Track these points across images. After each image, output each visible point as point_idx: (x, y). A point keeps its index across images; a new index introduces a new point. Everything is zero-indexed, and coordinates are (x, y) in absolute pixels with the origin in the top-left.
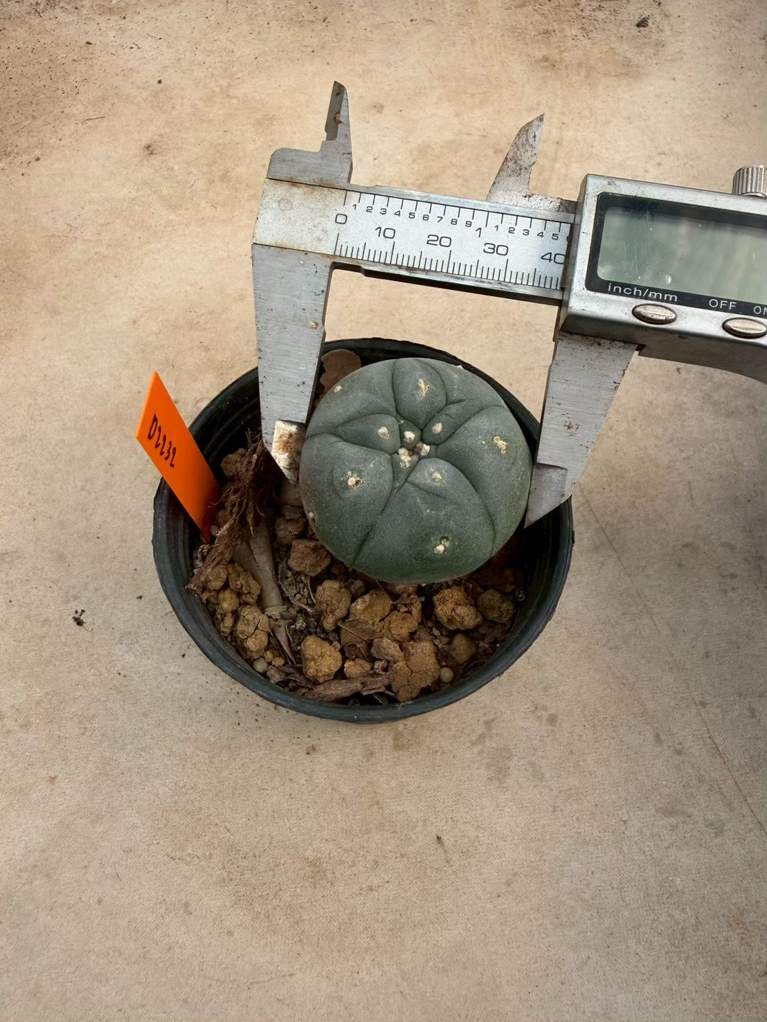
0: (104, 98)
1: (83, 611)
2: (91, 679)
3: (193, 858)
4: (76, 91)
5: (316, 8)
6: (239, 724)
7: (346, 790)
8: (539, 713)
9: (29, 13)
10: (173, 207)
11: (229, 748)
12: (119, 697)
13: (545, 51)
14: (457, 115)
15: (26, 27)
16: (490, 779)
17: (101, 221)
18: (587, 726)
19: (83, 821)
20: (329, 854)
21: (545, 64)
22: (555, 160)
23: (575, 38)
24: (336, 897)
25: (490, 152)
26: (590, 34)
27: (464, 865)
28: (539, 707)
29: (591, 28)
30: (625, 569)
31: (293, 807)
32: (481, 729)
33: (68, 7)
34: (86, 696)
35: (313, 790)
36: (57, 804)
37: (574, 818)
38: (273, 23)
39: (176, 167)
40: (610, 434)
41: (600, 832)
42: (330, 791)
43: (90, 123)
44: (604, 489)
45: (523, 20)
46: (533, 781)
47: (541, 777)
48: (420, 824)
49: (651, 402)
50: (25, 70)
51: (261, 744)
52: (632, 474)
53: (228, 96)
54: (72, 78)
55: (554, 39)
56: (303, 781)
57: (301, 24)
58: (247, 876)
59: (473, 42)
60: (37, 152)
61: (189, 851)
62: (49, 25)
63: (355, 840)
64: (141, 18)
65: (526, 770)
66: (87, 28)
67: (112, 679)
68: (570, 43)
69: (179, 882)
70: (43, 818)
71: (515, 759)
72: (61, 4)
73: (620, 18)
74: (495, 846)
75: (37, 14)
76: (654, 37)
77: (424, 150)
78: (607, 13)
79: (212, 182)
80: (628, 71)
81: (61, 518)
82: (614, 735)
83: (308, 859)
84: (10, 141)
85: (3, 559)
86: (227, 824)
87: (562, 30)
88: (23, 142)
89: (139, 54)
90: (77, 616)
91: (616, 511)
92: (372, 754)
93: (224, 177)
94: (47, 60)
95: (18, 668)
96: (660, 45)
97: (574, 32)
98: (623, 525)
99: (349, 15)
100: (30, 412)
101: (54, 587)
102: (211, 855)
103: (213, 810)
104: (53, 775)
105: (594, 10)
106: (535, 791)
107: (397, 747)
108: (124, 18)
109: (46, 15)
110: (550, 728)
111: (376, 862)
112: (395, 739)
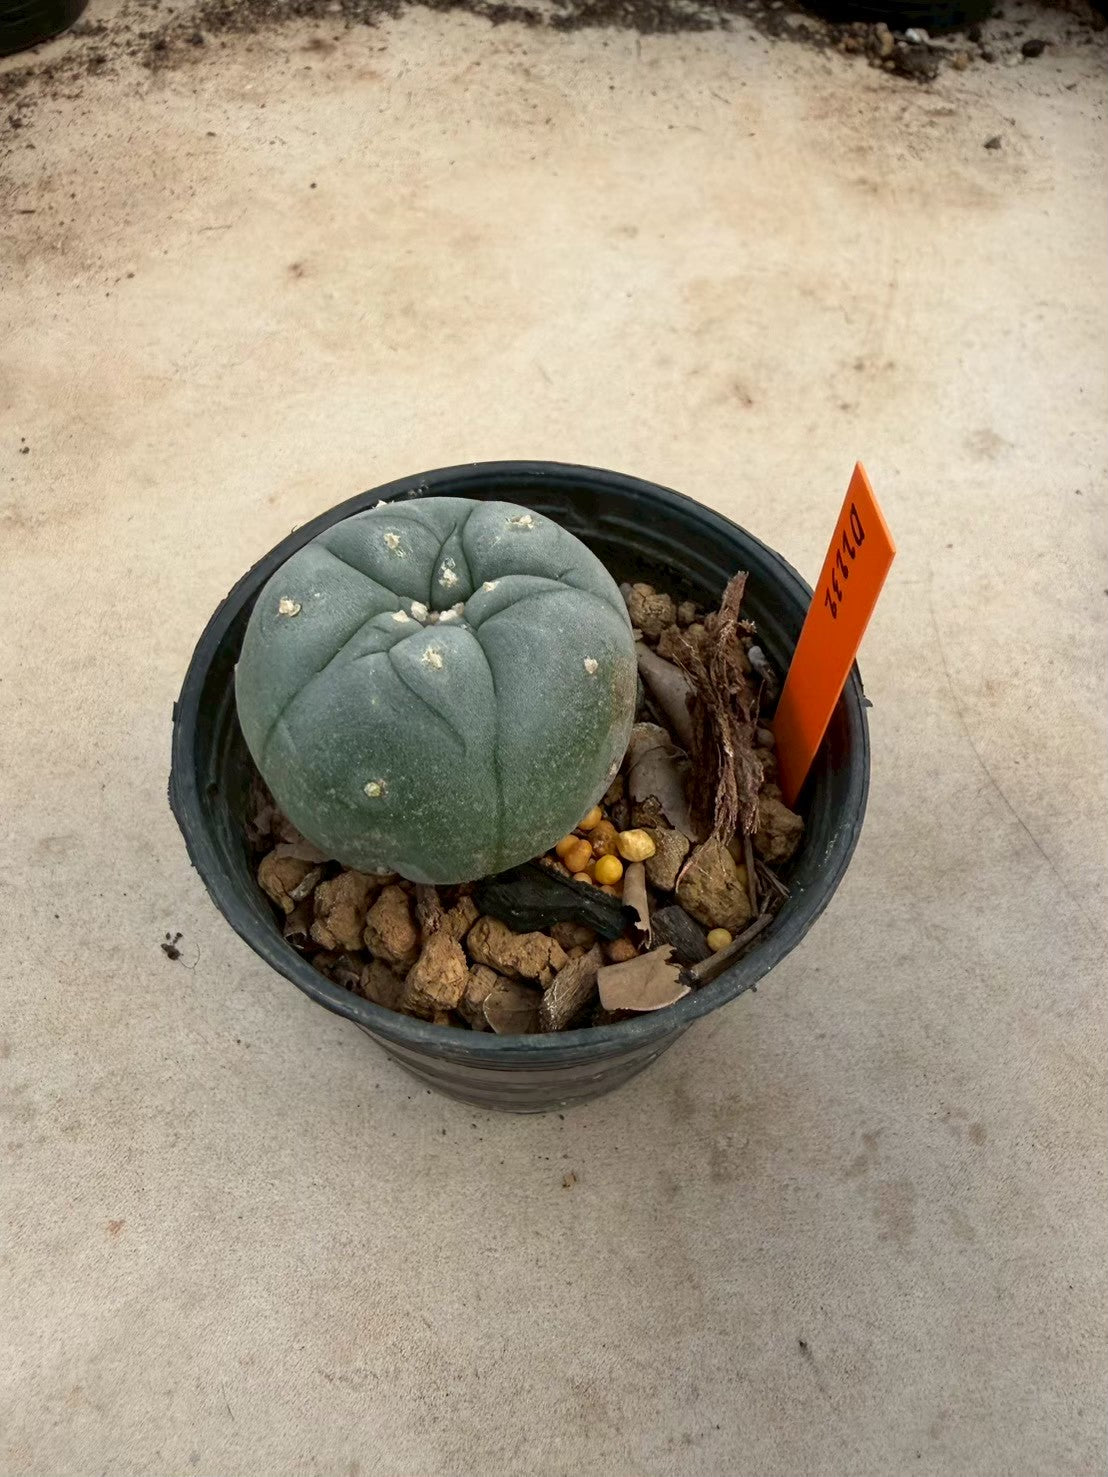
0: (232, 202)
1: (179, 935)
2: (190, 1050)
3: (366, 1376)
4: (190, 192)
5: (535, 107)
6: (444, 1132)
7: (633, 1253)
8: (953, 1121)
9: (127, 95)
10: (331, 345)
11: (427, 1175)
12: (236, 1081)
13: (861, 172)
14: (744, 244)
15: (122, 111)
16: (883, 1238)
17: (225, 361)
18: (1039, 1147)
19: (167, 1305)
20: (610, 1372)
21: (862, 187)
22: (889, 306)
23: (901, 157)
24: (626, 1455)
25: (795, 293)
26: (923, 155)
27: (852, 1396)
28: (952, 1112)
29: (922, 146)
30: (1066, 886)
31: (543, 1283)
32: (859, 1148)
33: (183, 90)
34: (179, 1080)
35: (576, 1253)
36: (121, 1272)
37: (1035, 1310)
38: (475, 123)
39: (336, 295)
40: (1016, 681)
41: (1083, 1336)
42: (604, 1254)
43: (210, 233)
44: (1017, 763)
45: (826, 134)
46: (956, 1242)
47: (970, 1235)
48: (768, 1318)
49: (1072, 638)
50: (118, 164)
51: (483, 1167)
52: (1058, 741)
53: (412, 208)
54: (186, 175)
55: (872, 158)
56: (558, 1236)
57: (515, 125)
58: (465, 1414)
59: (758, 157)
60: (131, 267)
61: (359, 1364)
62: (155, 110)
63: (655, 1346)
64: (286, 107)
65: (942, 1221)
66: (208, 116)
67: (225, 1050)
68: (894, 163)
69: (341, 1422)
70: (96, 1297)
71: (921, 1202)
72: (173, 87)
73: (960, 135)
74: (903, 1359)
75: (138, 97)
76: (1011, 161)
77: (699, 287)
78: (943, 131)
79: (388, 316)
80: (978, 199)
81: (147, 786)
82: (1085, 1161)
83: (572, 1381)
84: (90, 251)
85: (48, 847)
86: (426, 1314)
87: (881, 148)
88: (109, 253)
89: (283, 150)
90: (169, 943)
91: (1041, 798)
92: (676, 1189)
93: (408, 311)
94: (149, 153)
95: (64, 1028)
96: (1020, 171)
97: (899, 151)
98: (1053, 820)
99: (582, 118)
100: (104, 624)
101: (133, 896)
102: (398, 1371)
103: (402, 1287)
104: (116, 1218)
105: (923, 126)
106: (963, 1260)
107: (717, 1177)
108: (263, 106)
109: (151, 98)
110: (977, 1148)
111: (695, 1390)
112: (713, 1163)
